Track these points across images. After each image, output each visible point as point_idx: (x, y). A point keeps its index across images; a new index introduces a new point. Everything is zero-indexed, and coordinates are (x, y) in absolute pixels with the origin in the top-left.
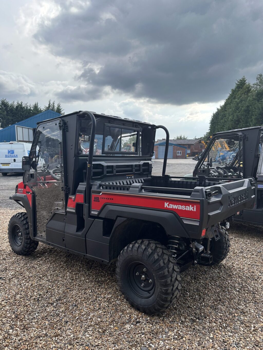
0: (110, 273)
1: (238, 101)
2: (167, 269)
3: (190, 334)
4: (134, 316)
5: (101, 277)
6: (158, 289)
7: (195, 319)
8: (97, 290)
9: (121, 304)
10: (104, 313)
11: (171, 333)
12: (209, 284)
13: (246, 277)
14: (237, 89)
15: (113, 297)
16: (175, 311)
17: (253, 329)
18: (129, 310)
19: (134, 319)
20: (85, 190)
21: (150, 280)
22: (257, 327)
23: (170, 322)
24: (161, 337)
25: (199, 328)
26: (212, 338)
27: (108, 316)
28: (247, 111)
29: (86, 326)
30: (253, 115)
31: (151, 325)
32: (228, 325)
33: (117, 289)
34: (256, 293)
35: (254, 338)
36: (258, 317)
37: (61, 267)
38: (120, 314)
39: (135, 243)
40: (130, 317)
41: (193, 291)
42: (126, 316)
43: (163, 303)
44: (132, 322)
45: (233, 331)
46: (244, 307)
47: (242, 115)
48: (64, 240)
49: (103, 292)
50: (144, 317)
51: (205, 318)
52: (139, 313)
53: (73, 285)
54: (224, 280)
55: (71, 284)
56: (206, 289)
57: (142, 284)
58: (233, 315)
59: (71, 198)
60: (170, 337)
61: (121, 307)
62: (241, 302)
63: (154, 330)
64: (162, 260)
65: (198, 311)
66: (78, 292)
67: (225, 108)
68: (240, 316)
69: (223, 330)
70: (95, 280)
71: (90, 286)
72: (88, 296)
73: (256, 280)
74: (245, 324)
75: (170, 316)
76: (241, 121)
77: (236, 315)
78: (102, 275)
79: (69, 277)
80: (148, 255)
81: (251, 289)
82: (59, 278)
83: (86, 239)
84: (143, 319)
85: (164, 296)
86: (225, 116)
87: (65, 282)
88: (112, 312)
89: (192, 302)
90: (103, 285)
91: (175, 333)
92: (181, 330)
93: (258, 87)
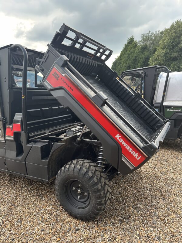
0: (49, 186)
1: (129, 53)
2: (100, 184)
3: (121, 234)
4: (73, 224)
5: (42, 190)
6: (94, 201)
7: (122, 219)
8: (38, 204)
9: (61, 215)
10: (47, 225)
11: (106, 236)
12: (127, 187)
13: (152, 178)
14: (128, 44)
15: (53, 208)
16: (106, 214)
17: (167, 221)
18: (68, 218)
19: (73, 227)
20: (22, 120)
21: (85, 193)
22: (169, 219)
23: (103, 225)
24: (98, 241)
25: (127, 228)
26: (139, 235)
27: (51, 227)
28: (135, 60)
29: (31, 241)
30: (139, 63)
31: (88, 231)
32: (149, 221)
33: (56, 201)
34: (163, 190)
35: (170, 229)
36: (168, 210)
37: (6, 186)
38: (61, 224)
39: (71, 164)
40: (70, 226)
41: (117, 194)
42: (66, 225)
43: (97, 212)
44: (72, 231)
45: (153, 226)
46: (156, 203)
47: (132, 63)
48: (5, 164)
49: (44, 204)
50: (81, 224)
51: (130, 217)
52: (77, 221)
53: (17, 202)
54: (137, 182)
55: (15, 201)
56: (126, 191)
57: (78, 197)
58: (150, 211)
59: (9, 127)
60: (106, 240)
61: (61, 217)
62: (153, 200)
63: (92, 236)
64: (95, 177)
65: (123, 212)
66: (22, 208)
67: (121, 58)
68: (155, 211)
69: (145, 226)
70: (36, 194)
71: (32, 200)
72: (32, 210)
73: (160, 180)
74: (160, 218)
75: (102, 220)
76: (131, 67)
77: (152, 211)
78: (42, 189)
79: (13, 194)
80: (84, 174)
81: (158, 188)
82: (4, 196)
83: (25, 163)
84: (81, 225)
85: (98, 206)
86: (121, 64)
87: (10, 199)
88: (53, 223)
89: (117, 204)
90: (44, 197)
91: (109, 235)
92: (113, 232)
93: (142, 43)
